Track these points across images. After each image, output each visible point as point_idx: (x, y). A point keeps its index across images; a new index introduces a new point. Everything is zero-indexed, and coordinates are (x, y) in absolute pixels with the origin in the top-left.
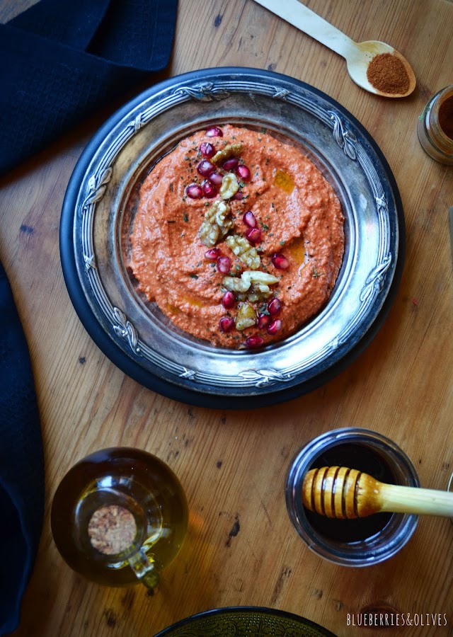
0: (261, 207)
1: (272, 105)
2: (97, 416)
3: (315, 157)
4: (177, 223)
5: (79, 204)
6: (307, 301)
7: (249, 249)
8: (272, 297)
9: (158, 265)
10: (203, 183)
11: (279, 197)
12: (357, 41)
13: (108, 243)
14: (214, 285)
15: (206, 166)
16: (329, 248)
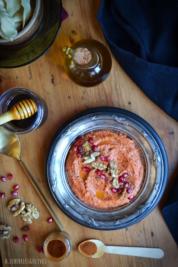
0: (102, 183)
1: (118, 217)
2: (115, 89)
3: (96, 208)
4: (125, 162)
5: (159, 150)
6: (71, 162)
7: (98, 168)
8: (82, 157)
9: (123, 146)
10: (125, 180)
11: (99, 190)
12: (105, 254)
13: (143, 144)
14: (102, 150)
15: (127, 186)
16: (74, 182)
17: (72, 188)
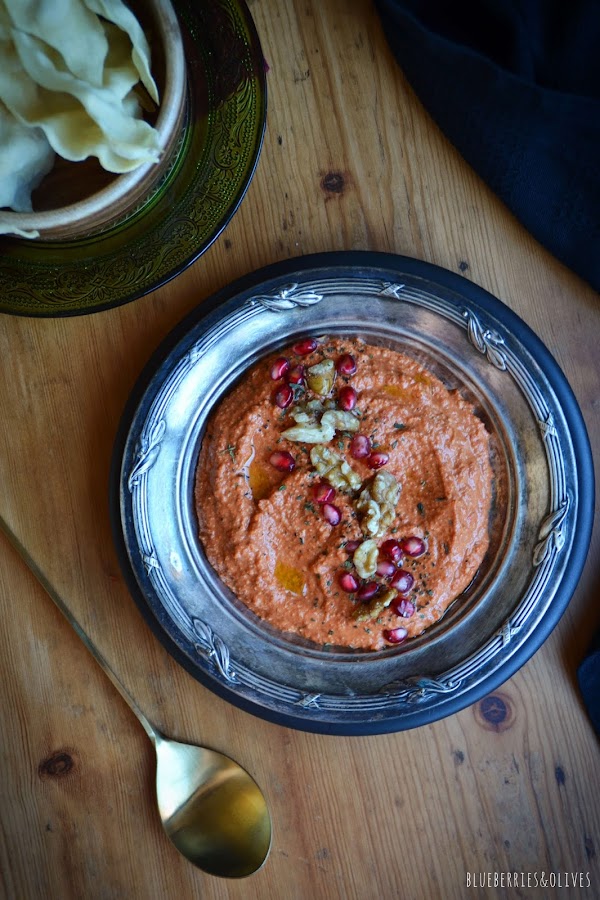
0: (318, 535)
1: (320, 683)
3: (251, 618)
4: (433, 499)
5: (574, 508)
6: (240, 412)
7: (328, 473)
8: (289, 409)
10: (403, 560)
11: (293, 554)
14: (371, 418)
15: (402, 584)
16: (217, 490)
17: (201, 507)
